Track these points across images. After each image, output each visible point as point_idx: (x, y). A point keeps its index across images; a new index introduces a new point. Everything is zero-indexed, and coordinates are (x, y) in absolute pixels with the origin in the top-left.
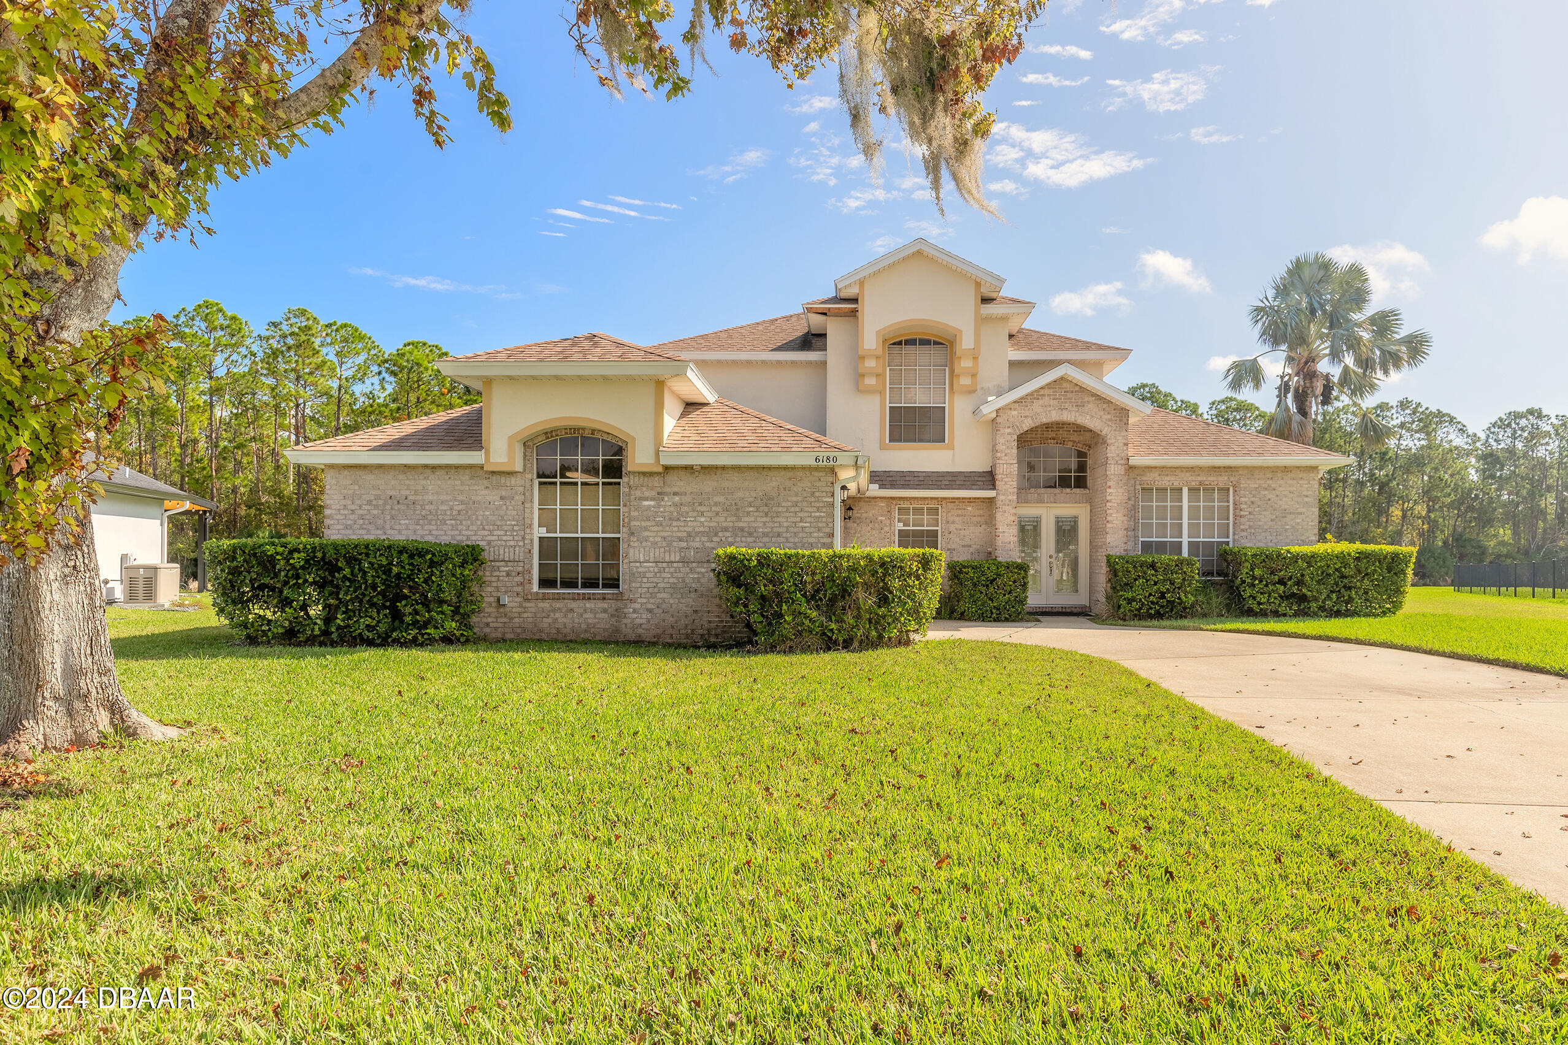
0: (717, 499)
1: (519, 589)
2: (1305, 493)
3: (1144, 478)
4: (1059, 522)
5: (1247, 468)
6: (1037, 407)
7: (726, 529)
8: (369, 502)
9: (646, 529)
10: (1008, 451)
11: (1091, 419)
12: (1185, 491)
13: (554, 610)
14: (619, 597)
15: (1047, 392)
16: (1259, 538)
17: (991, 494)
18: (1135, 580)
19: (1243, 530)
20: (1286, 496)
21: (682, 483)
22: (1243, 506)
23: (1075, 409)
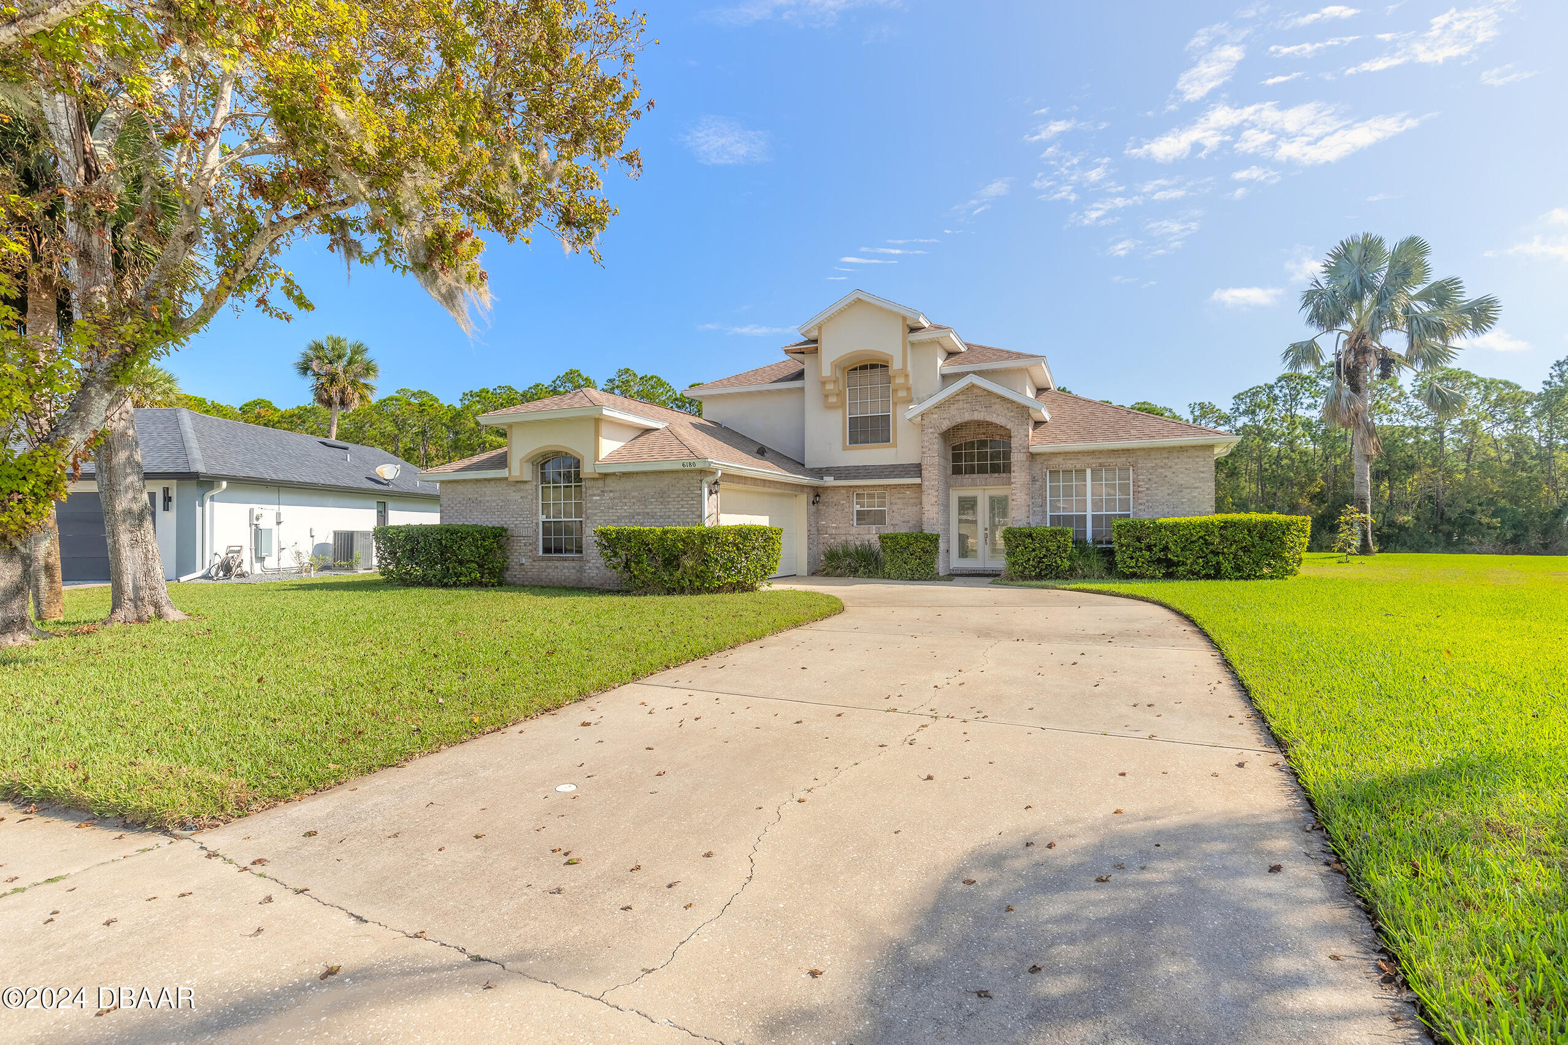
0: (636, 494)
1: (530, 554)
2: (1202, 469)
3: (1050, 463)
4: (992, 499)
5: (1144, 449)
6: (953, 410)
7: (638, 514)
8: (460, 503)
9: (595, 515)
10: (931, 447)
11: (998, 417)
12: (1089, 472)
13: (548, 567)
14: (581, 559)
15: (961, 397)
16: (1156, 510)
17: (918, 481)
18: (1017, 547)
19: (1141, 504)
20: (1182, 473)
21: (614, 484)
22: (1140, 483)
23: (984, 409)
